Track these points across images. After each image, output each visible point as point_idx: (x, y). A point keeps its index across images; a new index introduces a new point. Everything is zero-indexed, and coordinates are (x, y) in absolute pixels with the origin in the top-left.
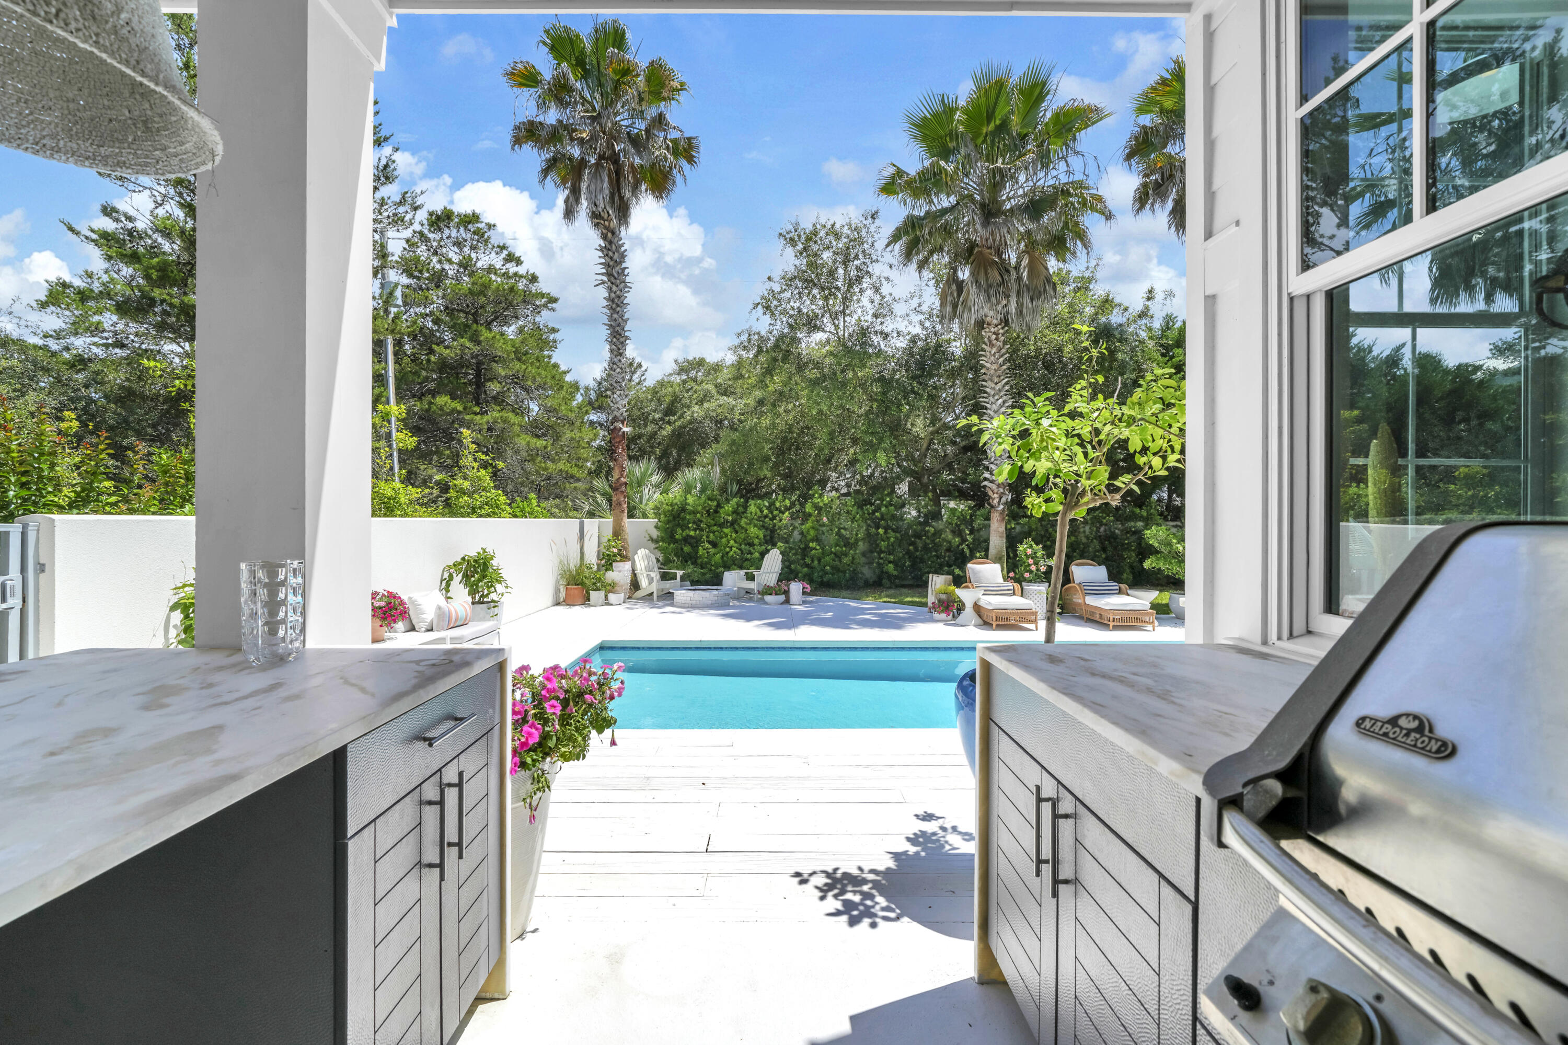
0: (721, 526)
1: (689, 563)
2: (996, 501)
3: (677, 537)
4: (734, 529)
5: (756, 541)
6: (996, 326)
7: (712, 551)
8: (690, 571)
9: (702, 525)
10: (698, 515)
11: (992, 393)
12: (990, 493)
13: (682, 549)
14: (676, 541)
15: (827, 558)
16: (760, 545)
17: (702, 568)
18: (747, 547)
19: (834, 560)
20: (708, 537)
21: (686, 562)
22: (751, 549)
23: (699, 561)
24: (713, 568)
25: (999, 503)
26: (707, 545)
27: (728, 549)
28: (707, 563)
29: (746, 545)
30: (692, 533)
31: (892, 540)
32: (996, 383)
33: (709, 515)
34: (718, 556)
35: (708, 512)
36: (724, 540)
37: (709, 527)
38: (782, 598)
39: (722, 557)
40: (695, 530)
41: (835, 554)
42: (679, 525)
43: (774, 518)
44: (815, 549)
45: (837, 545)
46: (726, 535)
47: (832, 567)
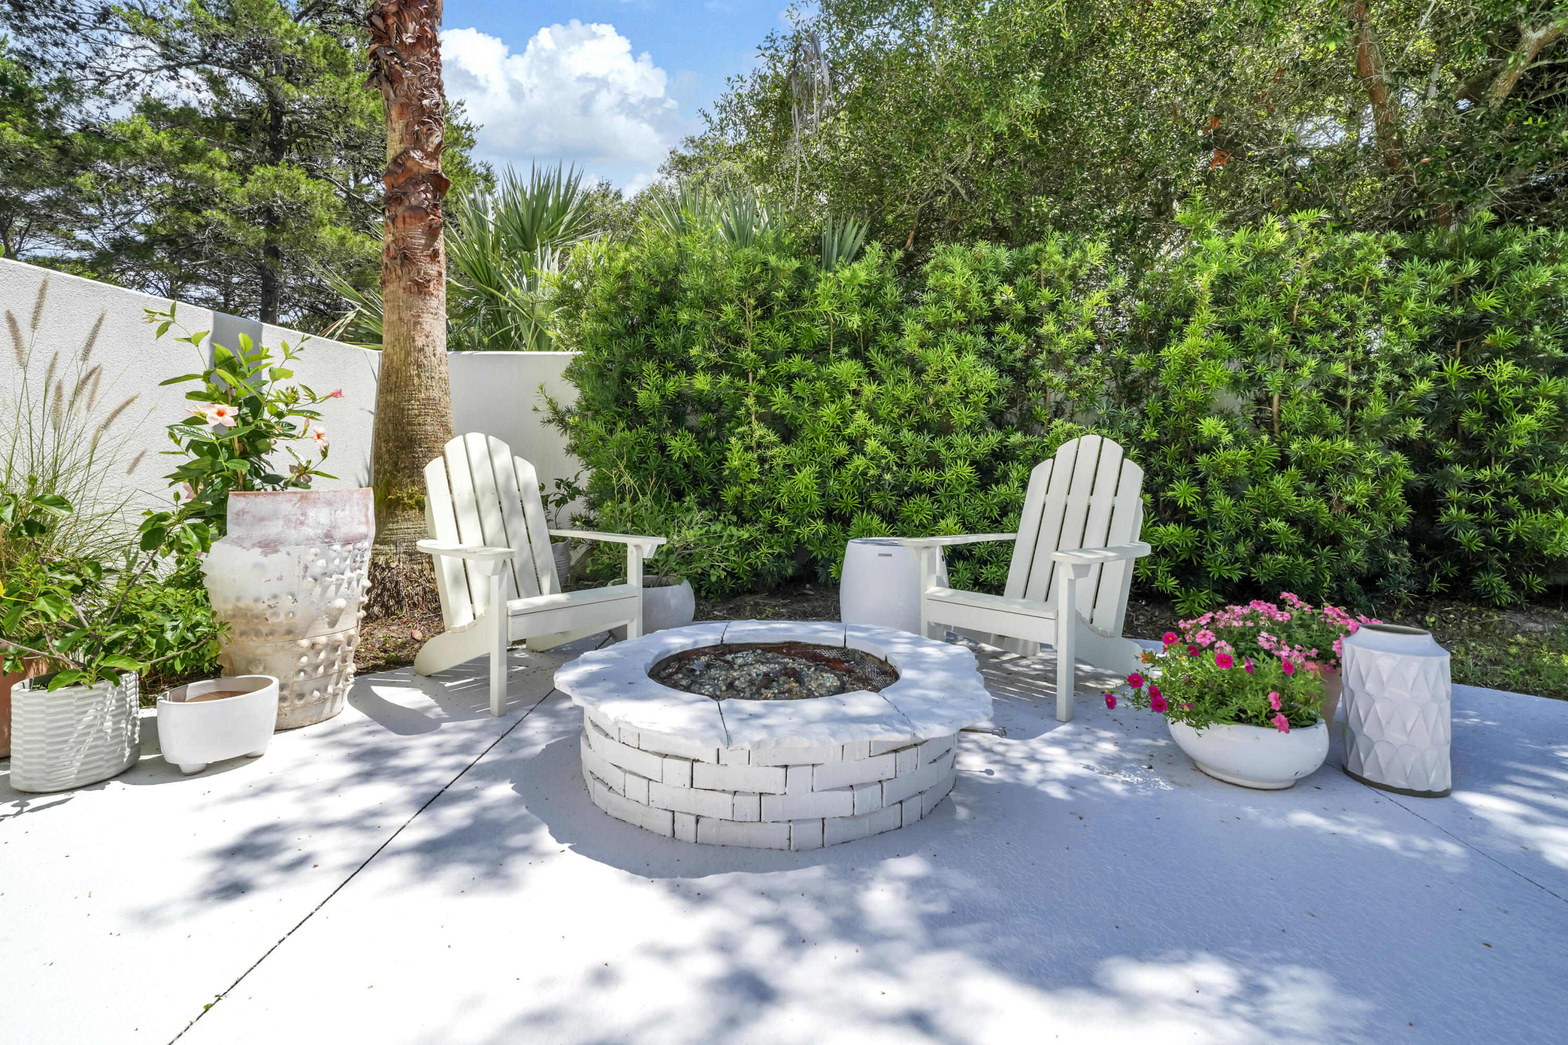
0: (819, 352)
1: (690, 500)
3: (642, 396)
4: (867, 363)
5: (961, 415)
7: (780, 453)
8: (690, 535)
9: (745, 354)
10: (729, 311)
13: (663, 448)
14: (637, 417)
15: (1277, 484)
16: (975, 430)
17: (742, 521)
18: (924, 439)
20: (761, 400)
21: (679, 495)
22: (938, 445)
23: (729, 494)
24: (783, 521)
26: (759, 430)
27: (842, 450)
28: (759, 503)
29: (918, 429)
30: (702, 382)
33: (767, 315)
34: (806, 476)
35: (763, 301)
36: (829, 412)
37: (769, 359)
39: (822, 477)
40: (715, 369)
41: (1303, 464)
42: (650, 351)
43: (1033, 319)
44: (1215, 444)
46: (837, 389)
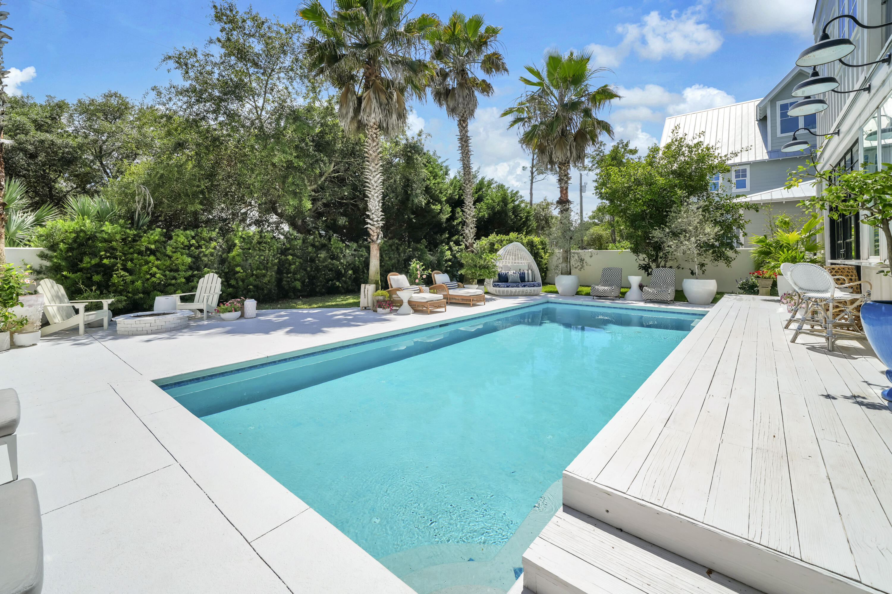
0: (142, 253)
2: (375, 238)
4: (156, 256)
6: (376, 129)
9: (118, 253)
10: (113, 244)
11: (373, 170)
12: (371, 232)
15: (251, 279)
19: (255, 280)
20: (124, 265)
22: (176, 274)
23: (120, 289)
25: (377, 238)
26: (122, 272)
29: (170, 271)
30: (104, 261)
31: (297, 264)
32: (376, 165)
34: (137, 283)
36: (145, 268)
37: (126, 255)
38: (239, 313)
39: (143, 283)
40: (108, 258)
41: (256, 275)
43: (200, 247)
44: (239, 272)
45: (258, 268)
46: (147, 262)
47: (254, 286)
